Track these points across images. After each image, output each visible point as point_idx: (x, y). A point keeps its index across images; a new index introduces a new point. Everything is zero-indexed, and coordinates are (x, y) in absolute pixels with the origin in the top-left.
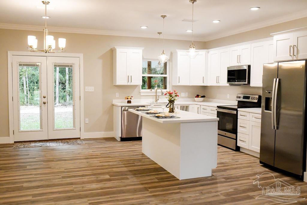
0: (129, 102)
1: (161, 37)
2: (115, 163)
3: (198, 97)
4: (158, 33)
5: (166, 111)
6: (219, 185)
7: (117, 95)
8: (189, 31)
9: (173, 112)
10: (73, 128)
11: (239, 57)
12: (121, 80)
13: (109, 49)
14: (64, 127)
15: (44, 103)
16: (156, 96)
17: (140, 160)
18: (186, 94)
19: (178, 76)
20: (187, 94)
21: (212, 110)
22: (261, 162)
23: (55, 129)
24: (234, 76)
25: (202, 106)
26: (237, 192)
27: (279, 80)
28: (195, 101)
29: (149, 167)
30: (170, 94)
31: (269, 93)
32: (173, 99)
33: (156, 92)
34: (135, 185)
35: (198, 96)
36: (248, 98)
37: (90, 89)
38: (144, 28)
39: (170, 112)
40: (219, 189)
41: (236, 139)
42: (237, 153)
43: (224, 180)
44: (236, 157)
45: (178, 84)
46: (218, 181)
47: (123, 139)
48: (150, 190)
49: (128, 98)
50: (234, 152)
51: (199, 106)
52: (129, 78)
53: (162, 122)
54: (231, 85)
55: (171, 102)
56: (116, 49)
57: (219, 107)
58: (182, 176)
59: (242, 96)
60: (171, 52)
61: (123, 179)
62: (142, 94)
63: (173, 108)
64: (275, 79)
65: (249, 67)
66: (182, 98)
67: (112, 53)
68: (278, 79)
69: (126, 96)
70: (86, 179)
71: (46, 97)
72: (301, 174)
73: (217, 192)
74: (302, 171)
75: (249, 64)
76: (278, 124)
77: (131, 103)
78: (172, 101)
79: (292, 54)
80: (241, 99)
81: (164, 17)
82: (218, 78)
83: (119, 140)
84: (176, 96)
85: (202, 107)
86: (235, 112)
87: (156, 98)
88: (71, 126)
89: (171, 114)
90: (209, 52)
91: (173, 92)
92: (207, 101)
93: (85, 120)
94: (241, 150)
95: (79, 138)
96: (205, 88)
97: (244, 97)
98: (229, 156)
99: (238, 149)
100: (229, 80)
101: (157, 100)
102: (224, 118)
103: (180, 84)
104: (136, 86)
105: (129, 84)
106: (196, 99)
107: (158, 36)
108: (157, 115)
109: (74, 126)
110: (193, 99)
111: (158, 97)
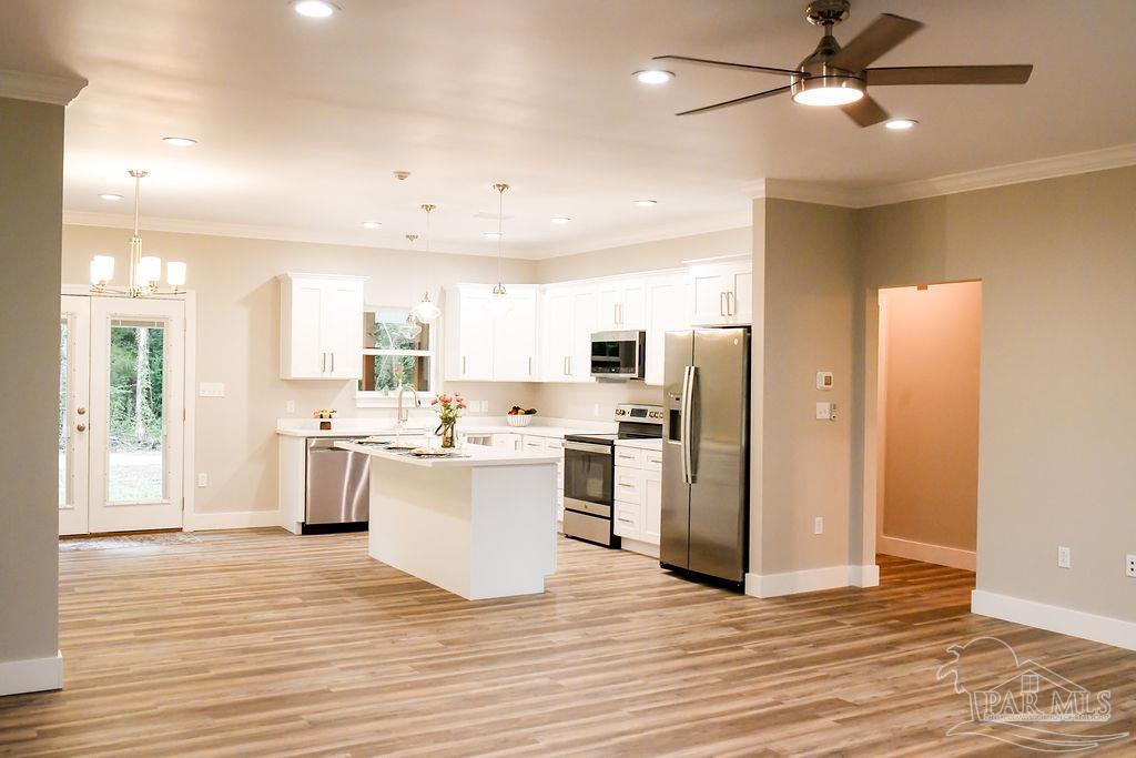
0: (326, 426)
1: (415, 246)
2: (305, 577)
3: (516, 413)
4: (408, 236)
5: (436, 444)
6: (558, 605)
7: (291, 406)
8: (493, 236)
9: (452, 445)
10: (160, 499)
11: (619, 308)
12: (302, 365)
13: (269, 277)
14: (136, 496)
15: (81, 429)
16: (400, 409)
17: (367, 571)
18: (483, 404)
19: (460, 354)
20: (485, 405)
21: (550, 445)
22: (663, 566)
23: (108, 504)
24: (617, 355)
25: (526, 437)
26: (596, 613)
27: (696, 369)
28: (508, 425)
29: (396, 581)
30: (446, 403)
31: (678, 399)
32: (451, 415)
33: (400, 399)
34: (365, 611)
35: (516, 410)
36: (642, 413)
37: (215, 389)
38: (370, 225)
39: (444, 446)
40: (559, 611)
41: (612, 519)
42: (614, 552)
43: (572, 597)
44: (608, 560)
45: (462, 377)
46: (557, 599)
47: (308, 529)
48: (404, 617)
49: (324, 414)
50: (607, 550)
51: (518, 437)
52: (327, 360)
53: (430, 466)
54: (601, 380)
55: (448, 421)
56: (289, 280)
57: (570, 438)
58: (473, 595)
59: (628, 409)
61: (336, 602)
62: (359, 405)
63: (451, 438)
64: (687, 369)
65: (643, 335)
66: (475, 415)
67: (279, 287)
68: (693, 368)
69: (318, 408)
70: (245, 605)
71: (87, 412)
72: (740, 580)
73: (555, 615)
74: (742, 572)
75: (642, 329)
76: (695, 468)
77: (329, 428)
78: (450, 418)
79: (725, 312)
80: (627, 418)
81: (429, 208)
82: (567, 360)
83: (298, 530)
84: (460, 406)
85: (528, 439)
86: (608, 450)
87: (400, 416)
88: (155, 493)
89: (447, 451)
90: (544, 291)
91: (453, 397)
92: (541, 425)
93: (197, 479)
94: (624, 546)
95: (180, 530)
96: (534, 387)
97: (635, 413)
98: (596, 559)
99: (616, 543)
100: (596, 366)
101: (400, 422)
102: (586, 467)
103: (469, 376)
104: (343, 382)
105: (327, 375)
106: (512, 418)
107: (407, 245)
108: (415, 451)
109: (166, 494)
110: (503, 418)
111: (404, 412)
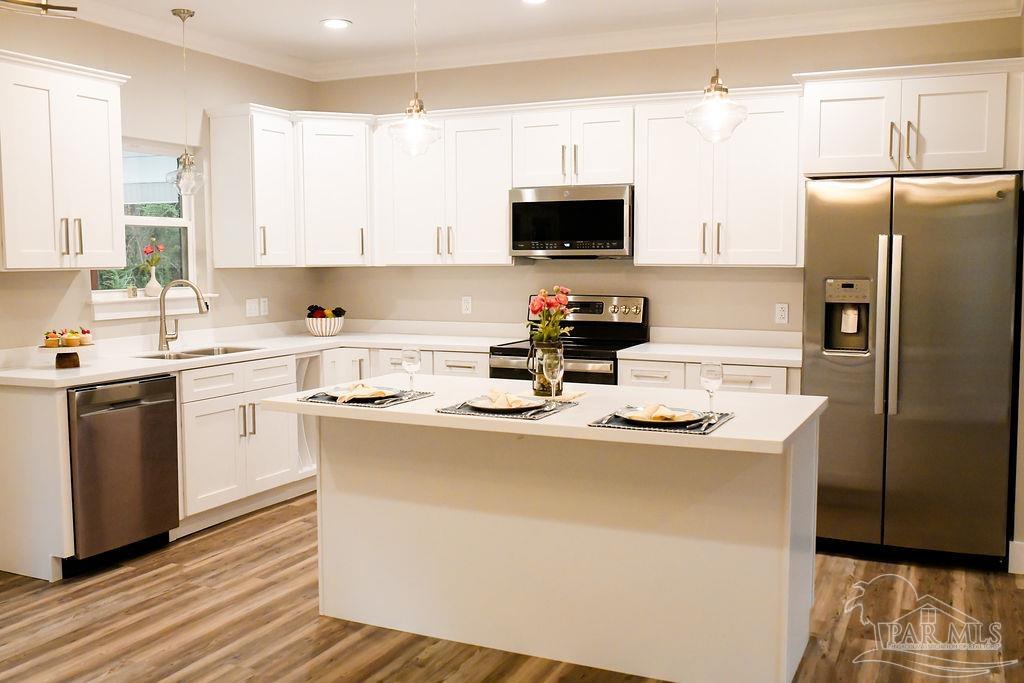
0: (67, 361)
3: (324, 316)
4: (176, 12)
11: (569, 152)
16: (163, 318)
18: (262, 304)
19: (260, 223)
20: (265, 306)
21: (450, 364)
28: (307, 333)
31: (848, 286)
33: (162, 301)
36: (592, 307)
49: (64, 338)
52: (71, 234)
60: (204, 111)
64: (883, 239)
68: (897, 239)
72: (1003, 554)
74: (1006, 540)
77: (76, 365)
82: (445, 233)
83: (57, 574)
87: (163, 330)
101: (165, 341)
105: (72, 262)
106: (315, 323)
107: (173, 32)
110: (299, 322)
111: (170, 324)
